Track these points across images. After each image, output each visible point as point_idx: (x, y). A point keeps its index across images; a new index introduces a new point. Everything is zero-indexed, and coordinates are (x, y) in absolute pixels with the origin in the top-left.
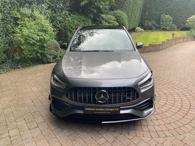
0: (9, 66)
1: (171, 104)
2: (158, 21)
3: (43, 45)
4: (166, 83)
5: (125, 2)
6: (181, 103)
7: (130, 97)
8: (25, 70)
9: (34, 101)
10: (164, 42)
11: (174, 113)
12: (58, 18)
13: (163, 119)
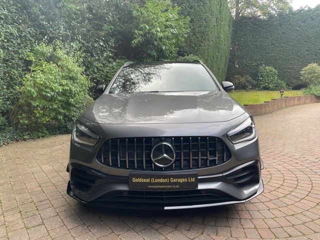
0: (8, 137)
1: (291, 185)
2: (255, 76)
3: (68, 101)
4: (279, 155)
5: (202, 44)
6: (310, 183)
7: (216, 157)
8: (35, 143)
9: (43, 185)
10: (269, 102)
11: (299, 200)
12: (95, 64)
13: (279, 209)
